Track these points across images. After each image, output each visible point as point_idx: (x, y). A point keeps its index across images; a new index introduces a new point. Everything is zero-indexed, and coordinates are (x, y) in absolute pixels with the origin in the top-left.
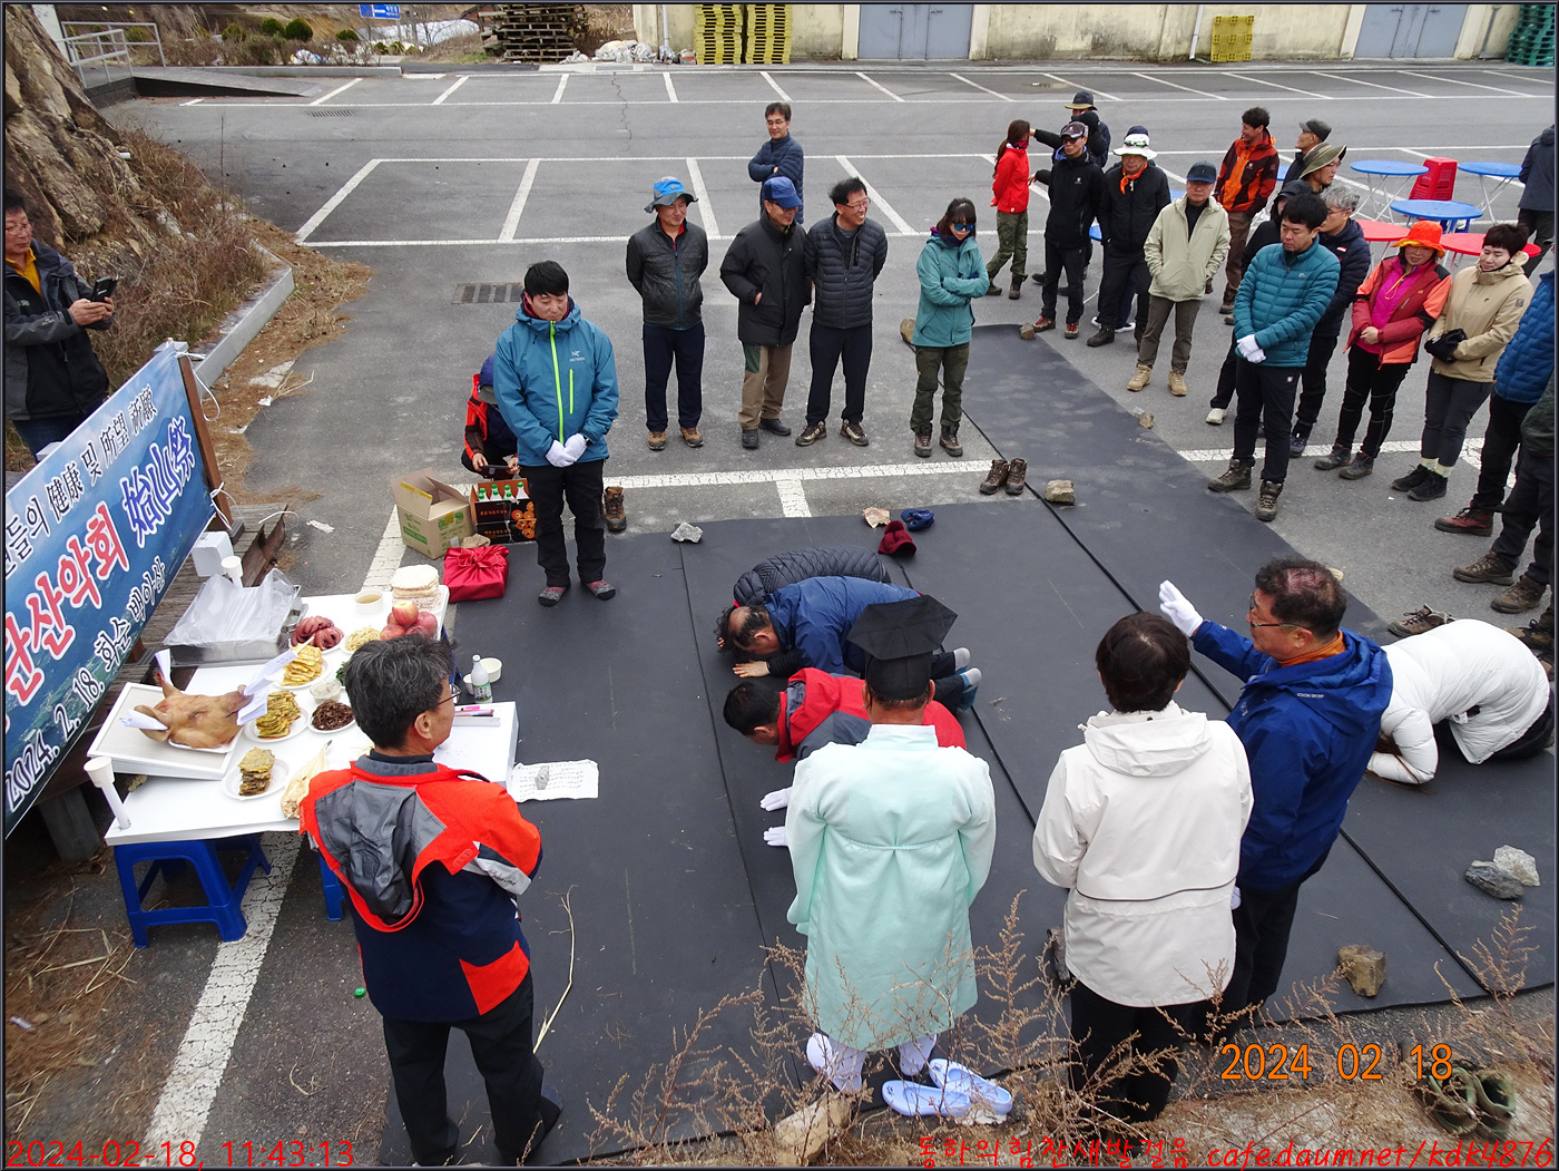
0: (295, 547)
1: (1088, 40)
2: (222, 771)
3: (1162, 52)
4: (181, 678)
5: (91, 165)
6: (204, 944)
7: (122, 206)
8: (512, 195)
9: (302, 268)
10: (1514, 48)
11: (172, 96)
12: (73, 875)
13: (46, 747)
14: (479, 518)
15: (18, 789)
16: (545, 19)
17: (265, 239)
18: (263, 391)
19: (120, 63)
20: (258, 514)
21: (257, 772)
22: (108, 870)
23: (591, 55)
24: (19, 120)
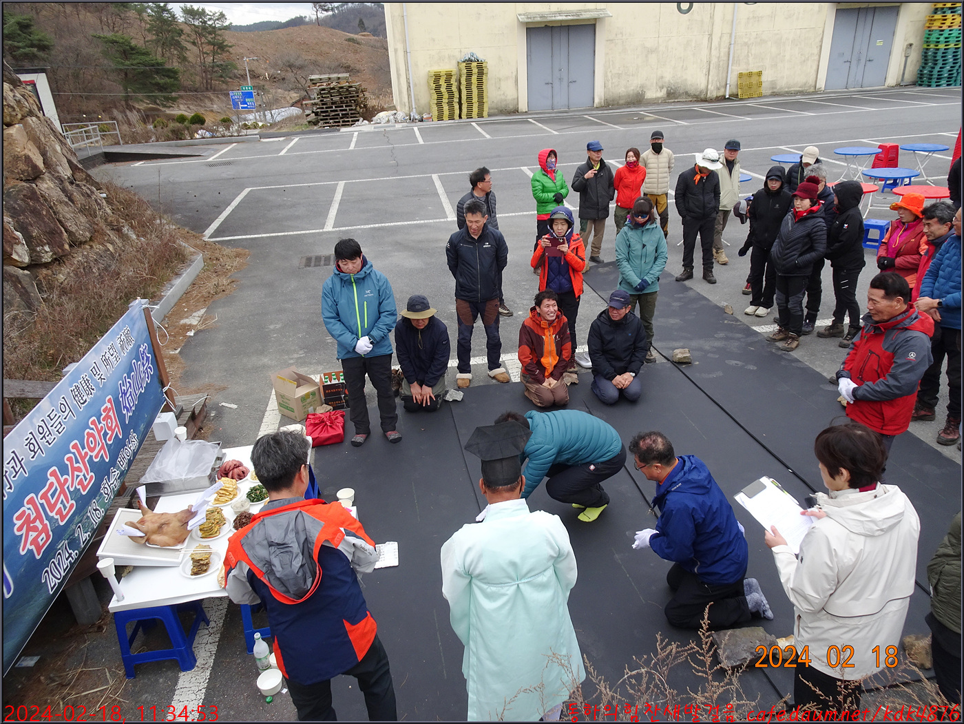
0: (213, 420)
1: (664, 92)
2: (179, 560)
3: (709, 95)
4: (152, 502)
5: (84, 202)
6: (170, 674)
7: (102, 225)
8: (330, 203)
9: (208, 254)
10: (921, 78)
11: (128, 161)
12: (86, 633)
13: (70, 551)
14: (326, 395)
15: (54, 579)
16: (342, 102)
17: (186, 238)
18: (190, 327)
19: (96, 144)
20: (190, 400)
21: (202, 560)
22: (109, 629)
23: (370, 121)
24: (43, 179)
